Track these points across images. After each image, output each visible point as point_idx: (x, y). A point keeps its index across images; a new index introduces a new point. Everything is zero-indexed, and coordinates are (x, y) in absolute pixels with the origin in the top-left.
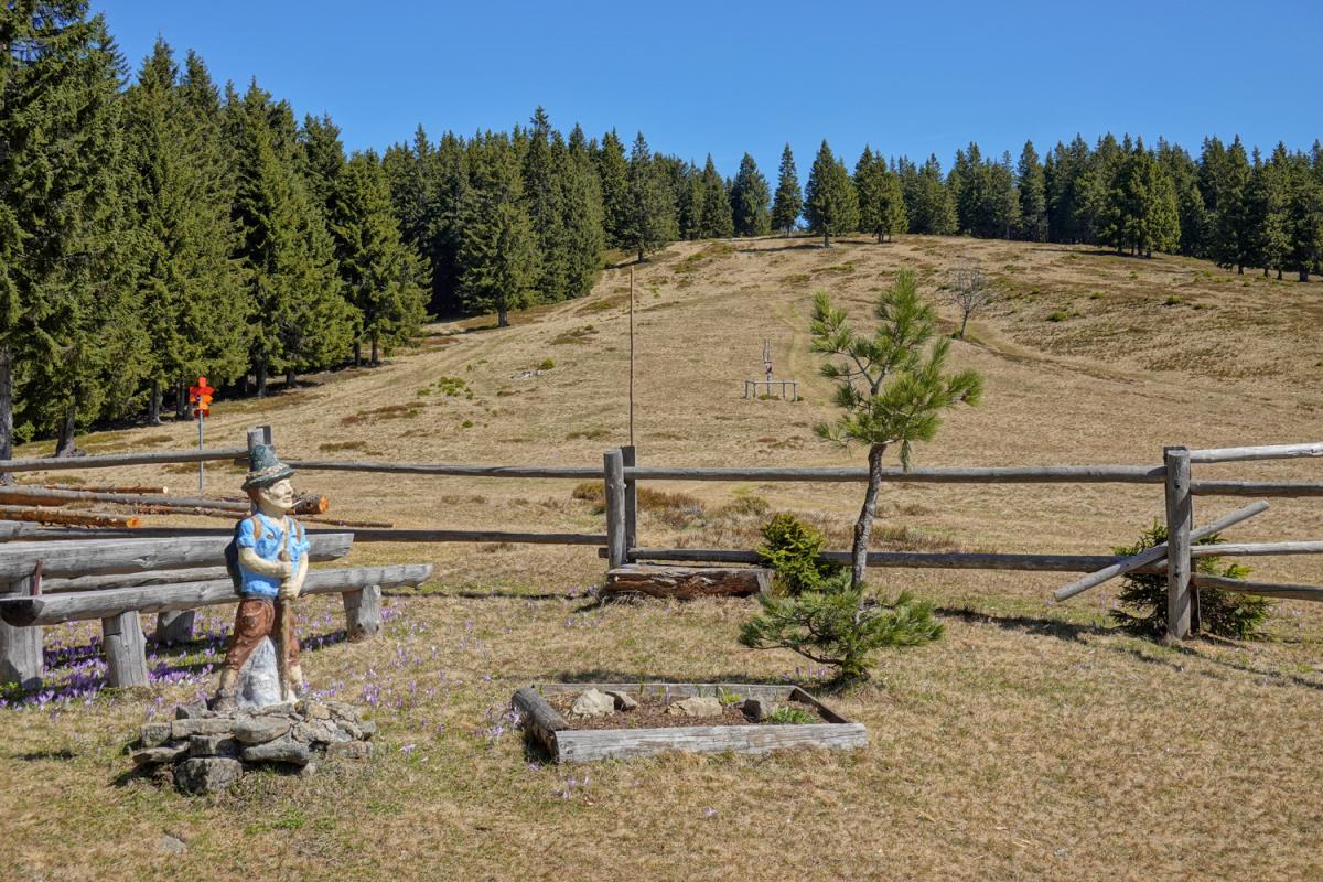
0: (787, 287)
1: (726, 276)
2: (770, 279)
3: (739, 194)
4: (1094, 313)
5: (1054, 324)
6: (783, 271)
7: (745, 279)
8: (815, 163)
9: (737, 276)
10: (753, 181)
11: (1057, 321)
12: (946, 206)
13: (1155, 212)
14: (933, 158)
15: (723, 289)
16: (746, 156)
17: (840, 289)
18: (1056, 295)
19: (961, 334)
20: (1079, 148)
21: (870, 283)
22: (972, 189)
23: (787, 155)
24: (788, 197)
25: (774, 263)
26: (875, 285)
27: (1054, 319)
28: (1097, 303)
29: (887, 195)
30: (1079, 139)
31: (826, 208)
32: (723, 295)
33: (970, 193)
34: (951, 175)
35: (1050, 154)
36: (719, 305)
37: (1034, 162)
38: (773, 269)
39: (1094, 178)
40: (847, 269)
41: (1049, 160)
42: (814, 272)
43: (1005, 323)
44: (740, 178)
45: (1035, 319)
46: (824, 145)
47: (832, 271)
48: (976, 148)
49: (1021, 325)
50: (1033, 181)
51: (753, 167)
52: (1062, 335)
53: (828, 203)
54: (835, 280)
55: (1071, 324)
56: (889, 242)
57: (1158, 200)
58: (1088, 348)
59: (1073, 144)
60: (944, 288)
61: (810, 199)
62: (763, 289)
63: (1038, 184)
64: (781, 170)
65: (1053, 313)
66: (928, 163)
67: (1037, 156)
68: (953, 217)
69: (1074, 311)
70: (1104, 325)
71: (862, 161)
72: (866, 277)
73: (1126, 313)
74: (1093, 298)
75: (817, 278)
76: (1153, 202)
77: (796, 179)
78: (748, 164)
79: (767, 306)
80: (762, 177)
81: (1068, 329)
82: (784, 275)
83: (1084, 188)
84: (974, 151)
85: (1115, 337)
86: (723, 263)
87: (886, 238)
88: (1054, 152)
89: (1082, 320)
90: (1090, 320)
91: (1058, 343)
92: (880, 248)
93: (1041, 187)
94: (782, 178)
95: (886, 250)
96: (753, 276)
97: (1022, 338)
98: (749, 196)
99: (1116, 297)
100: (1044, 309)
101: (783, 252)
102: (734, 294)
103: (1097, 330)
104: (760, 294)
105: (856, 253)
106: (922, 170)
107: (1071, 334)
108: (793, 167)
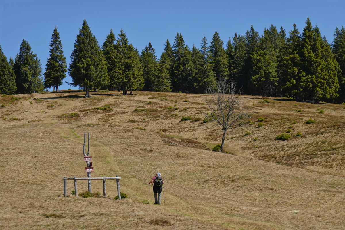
0: (65, 120)
1: (15, 115)
2: (49, 116)
3: (20, 67)
4: (312, 134)
5: (282, 143)
6: (59, 111)
7: (30, 116)
8: (78, 36)
9: (23, 115)
10: (29, 59)
11: (284, 140)
12: (163, 74)
13: (322, 70)
14: (150, 46)
15: (14, 123)
16: (24, 42)
17: (105, 121)
18: (278, 122)
19: (221, 147)
20: (252, 35)
21: (127, 117)
22: (179, 64)
23: (56, 35)
24: (56, 64)
25: (51, 107)
26: (131, 118)
27: (282, 138)
28: (312, 127)
29: (129, 61)
30: (252, 29)
31: (87, 69)
32: (14, 127)
33: (177, 68)
34: (163, 56)
35: (229, 42)
36: (14, 131)
37: (221, 46)
38: (50, 111)
39: (265, 54)
40: (107, 109)
41: (229, 45)
42: (81, 111)
43: (243, 143)
44: (20, 57)
45: (266, 139)
46: (85, 23)
47: (96, 111)
48: (181, 37)
49: (256, 144)
50: (221, 58)
51: (29, 49)
52: (291, 151)
53: (88, 65)
54: (99, 116)
55: (296, 142)
56: (131, 94)
57: (323, 62)
58: (315, 160)
59: (247, 33)
60: (186, 120)
61: (74, 62)
62: (45, 122)
63: (224, 60)
64: (51, 45)
65: (280, 134)
66: (147, 48)
67: (222, 43)
68: (167, 82)
69: (296, 133)
70: (323, 142)
71: (108, 41)
72: (123, 113)
73: (337, 134)
74: (308, 123)
75: (85, 115)
76: (320, 64)
77: (62, 52)
78: (25, 47)
79: (53, 131)
80: (35, 56)
81: (295, 146)
82: (59, 114)
83: (259, 61)
84: (180, 40)
85: (335, 151)
86: (13, 107)
87: (128, 92)
88: (232, 41)
89: (304, 139)
90: (310, 139)
91: (290, 156)
92: (126, 98)
93: (226, 62)
94: (52, 51)
95: (131, 98)
96: (36, 115)
97: (259, 154)
98: (26, 69)
99: (325, 122)
100: (272, 132)
101: (56, 100)
102: (23, 126)
103: (319, 146)
104: (43, 125)
105: (108, 101)
106: (143, 53)
107: (299, 150)
108: (60, 44)
